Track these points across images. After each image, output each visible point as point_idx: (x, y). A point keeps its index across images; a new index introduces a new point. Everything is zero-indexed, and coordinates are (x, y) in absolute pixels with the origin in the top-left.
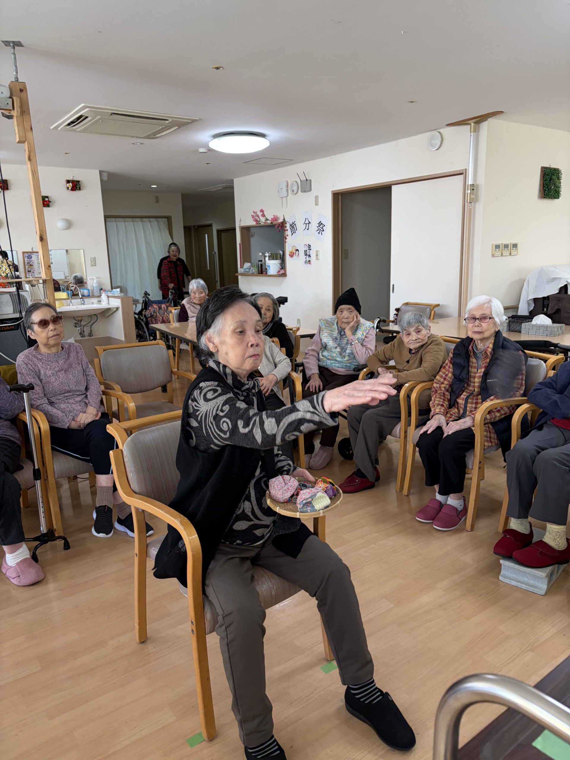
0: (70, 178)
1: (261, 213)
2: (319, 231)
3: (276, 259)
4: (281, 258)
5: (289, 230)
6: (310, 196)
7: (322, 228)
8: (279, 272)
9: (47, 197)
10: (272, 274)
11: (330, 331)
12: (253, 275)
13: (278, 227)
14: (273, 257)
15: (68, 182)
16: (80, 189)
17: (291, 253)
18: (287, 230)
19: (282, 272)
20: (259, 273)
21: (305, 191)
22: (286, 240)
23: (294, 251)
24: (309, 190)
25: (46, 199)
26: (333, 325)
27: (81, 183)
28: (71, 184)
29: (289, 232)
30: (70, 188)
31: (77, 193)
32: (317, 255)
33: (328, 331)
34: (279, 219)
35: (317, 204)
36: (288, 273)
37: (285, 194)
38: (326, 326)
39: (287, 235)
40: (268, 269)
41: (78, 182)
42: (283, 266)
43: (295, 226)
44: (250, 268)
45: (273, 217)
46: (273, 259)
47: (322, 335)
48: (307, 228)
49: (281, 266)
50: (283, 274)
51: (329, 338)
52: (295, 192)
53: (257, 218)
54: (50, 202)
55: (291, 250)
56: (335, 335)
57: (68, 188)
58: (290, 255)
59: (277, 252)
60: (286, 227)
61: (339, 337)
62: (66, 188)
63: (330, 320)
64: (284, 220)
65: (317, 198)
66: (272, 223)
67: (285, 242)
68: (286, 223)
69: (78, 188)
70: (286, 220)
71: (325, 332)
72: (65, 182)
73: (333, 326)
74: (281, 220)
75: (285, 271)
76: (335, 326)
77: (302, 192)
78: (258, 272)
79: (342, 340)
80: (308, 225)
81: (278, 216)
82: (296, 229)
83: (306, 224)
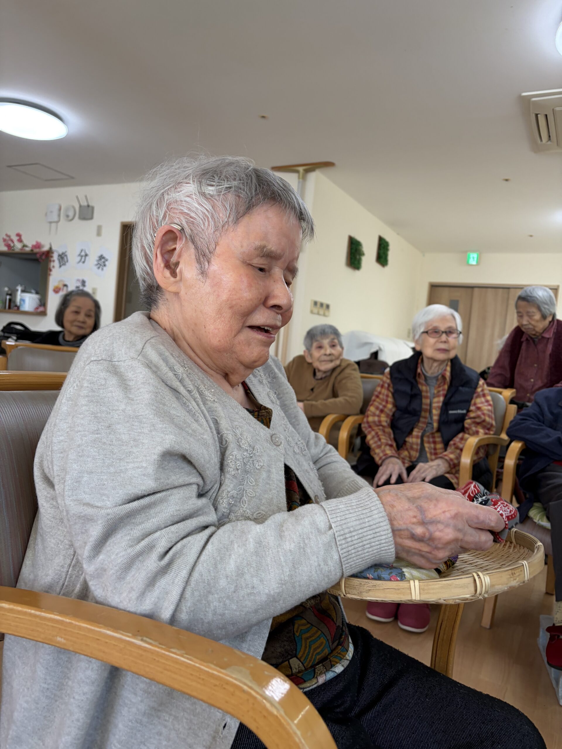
1: (18, 238)
2: (99, 266)
3: (34, 293)
4: (40, 292)
5: (57, 261)
6: (90, 225)
7: (104, 262)
8: (37, 308)
10: (26, 311)
13: (41, 256)
14: (29, 289)
17: (57, 288)
18: (54, 261)
19: (42, 309)
20: (6, 309)
21: (84, 219)
22: (52, 273)
23: (61, 286)
24: (90, 218)
29: (56, 264)
34: (43, 247)
35: (99, 235)
36: (49, 312)
37: (56, 218)
39: (53, 267)
40: (22, 303)
42: (43, 302)
43: (65, 258)
45: (34, 243)
48: (83, 260)
49: (40, 302)
50: (42, 312)
52: (70, 218)
53: (10, 242)
58: (54, 290)
60: (52, 257)
64: (51, 248)
65: (99, 228)
66: (32, 250)
67: (49, 274)
68: (53, 253)
70: (53, 249)
74: (46, 249)
75: (46, 309)
77: (79, 219)
80: (83, 258)
81: (42, 244)
82: (67, 261)
83: (82, 256)
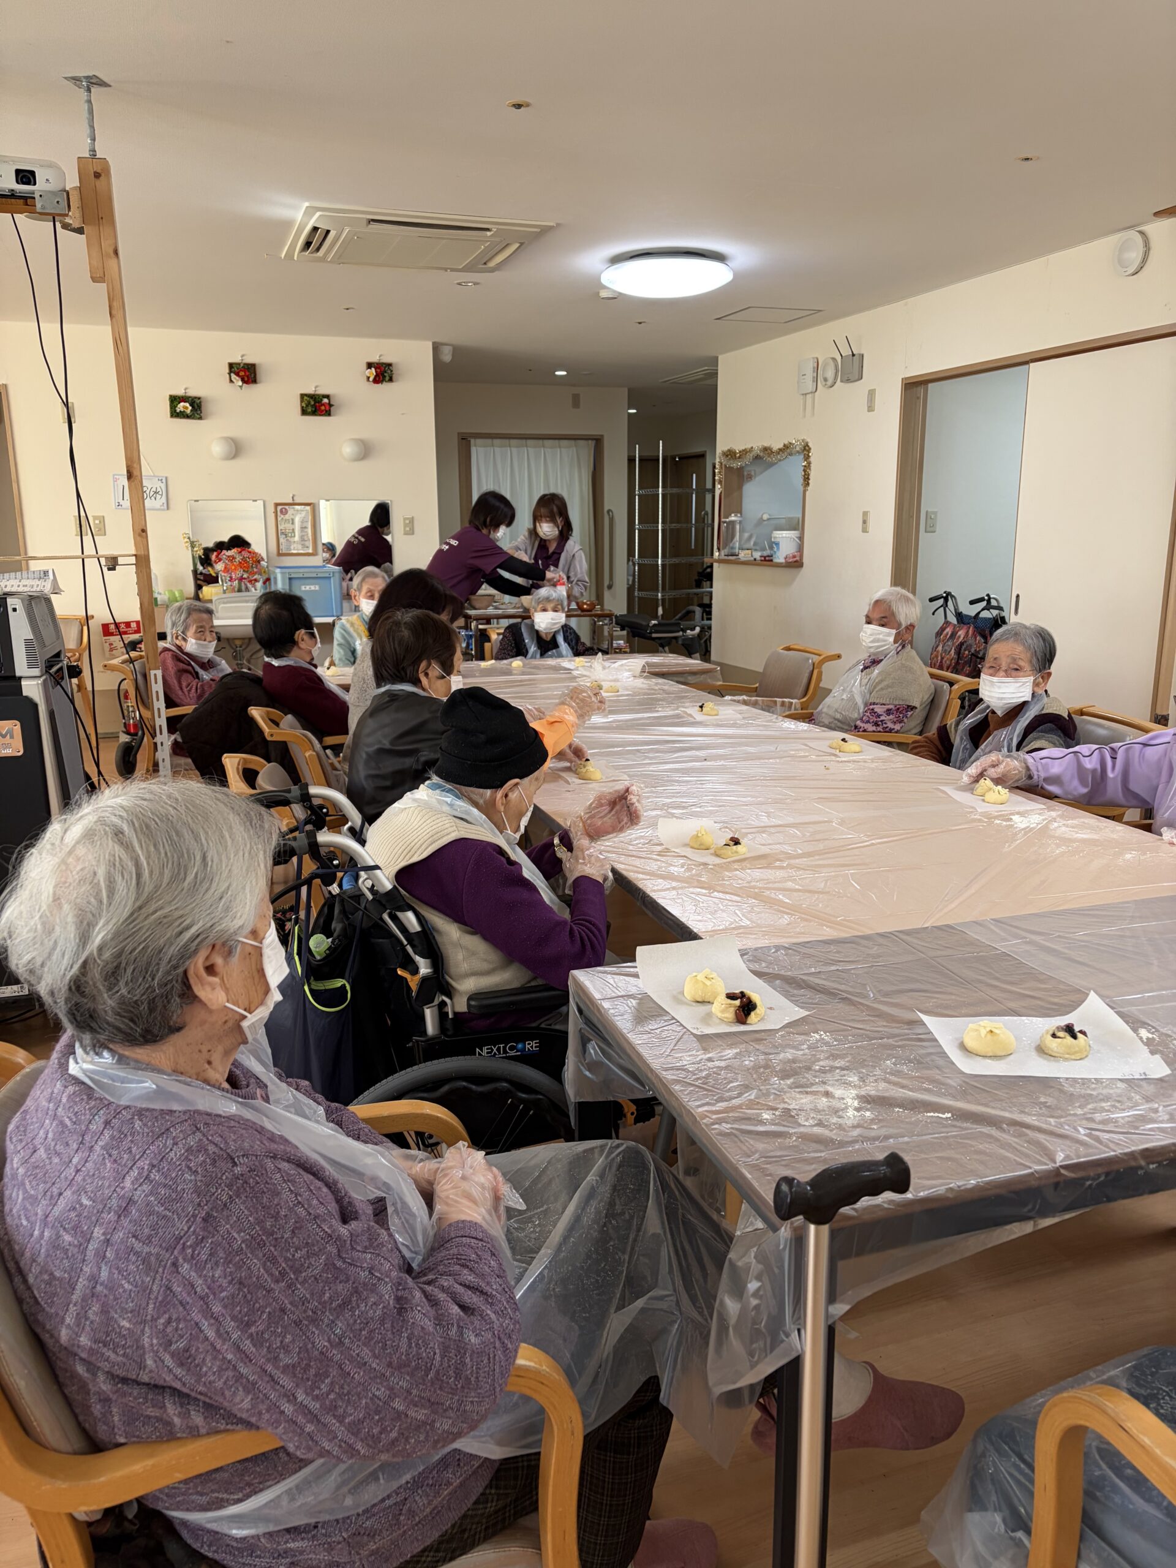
0: (375, 359)
6: (859, 389)
9: (328, 397)
15: (370, 365)
16: (391, 380)
21: (849, 381)
24: (857, 377)
25: (326, 400)
27: (394, 368)
28: (373, 369)
30: (371, 379)
31: (385, 386)
32: (865, 522)
35: (871, 408)
36: (807, 559)
37: (811, 387)
41: (390, 365)
42: (800, 544)
49: (797, 542)
50: (798, 561)
52: (830, 383)
54: (330, 405)
57: (368, 378)
62: (365, 378)
64: (805, 442)
65: (872, 394)
68: (811, 447)
69: (387, 378)
72: (365, 366)
77: (843, 381)
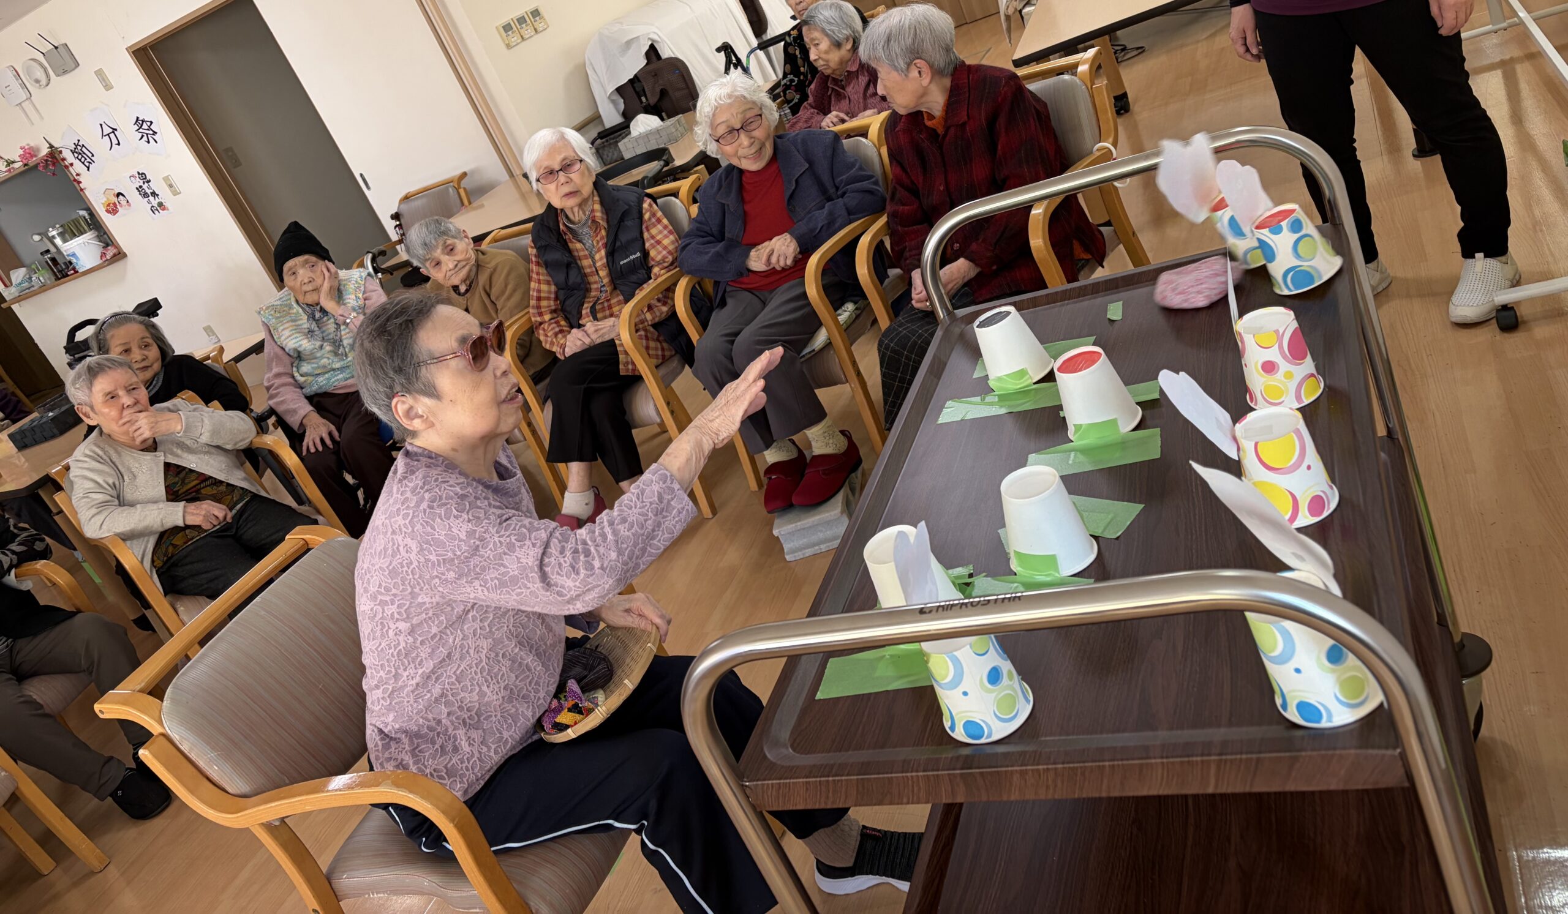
2: (145, 138)
3: (82, 233)
4: (89, 225)
5: (77, 163)
6: (83, 76)
7: (149, 129)
8: (103, 255)
10: (88, 267)
11: (291, 324)
12: (44, 288)
13: (46, 166)
14: (71, 231)
17: (109, 205)
18: (72, 165)
19: (111, 252)
20: (57, 279)
21: (65, 72)
22: (82, 186)
23: (115, 199)
24: (73, 66)
26: (290, 307)
29: (78, 167)
32: (171, 186)
33: (287, 325)
34: (38, 150)
35: (108, 87)
36: (125, 249)
37: (23, 95)
38: (277, 318)
39: (78, 175)
40: (74, 260)
42: (105, 239)
43: (84, 149)
44: (30, 278)
45: (21, 152)
46: (74, 236)
47: (279, 338)
48: (115, 141)
49: (101, 241)
50: (115, 255)
51: (296, 338)
52: (44, 82)
55: (104, 200)
56: (305, 326)
58: (108, 211)
59: (74, 217)
60: (64, 159)
61: (314, 326)
63: (279, 303)
64: (51, 146)
66: (25, 165)
67: (82, 190)
68: (61, 152)
70: (56, 145)
71: (283, 330)
73: (291, 311)
74: (45, 151)
75: (117, 247)
76: (296, 309)
77: (58, 75)
78: (53, 278)
79: (324, 329)
80: (112, 135)
81: (32, 144)
82: (93, 155)
83: (108, 135)
